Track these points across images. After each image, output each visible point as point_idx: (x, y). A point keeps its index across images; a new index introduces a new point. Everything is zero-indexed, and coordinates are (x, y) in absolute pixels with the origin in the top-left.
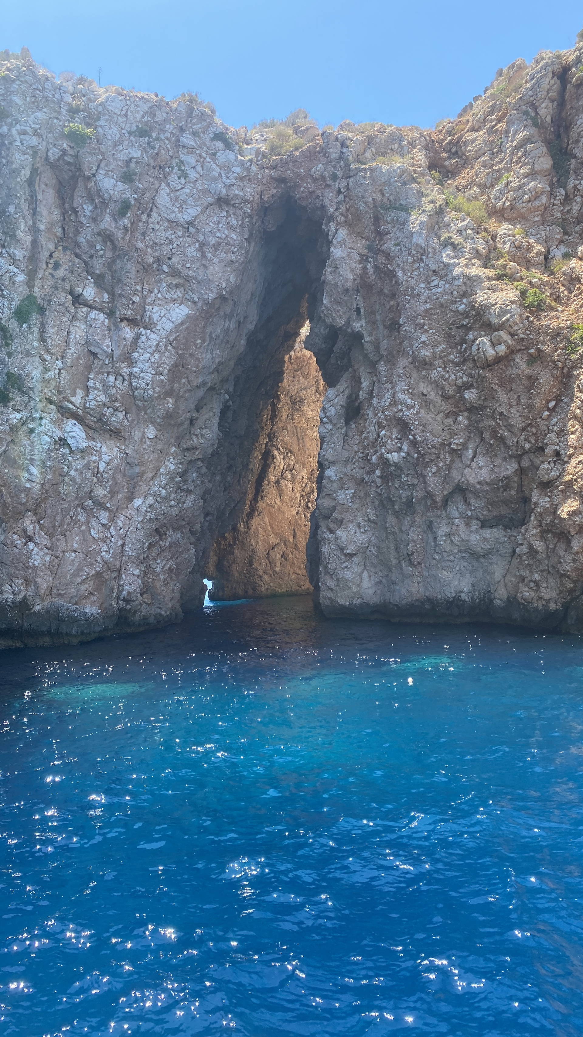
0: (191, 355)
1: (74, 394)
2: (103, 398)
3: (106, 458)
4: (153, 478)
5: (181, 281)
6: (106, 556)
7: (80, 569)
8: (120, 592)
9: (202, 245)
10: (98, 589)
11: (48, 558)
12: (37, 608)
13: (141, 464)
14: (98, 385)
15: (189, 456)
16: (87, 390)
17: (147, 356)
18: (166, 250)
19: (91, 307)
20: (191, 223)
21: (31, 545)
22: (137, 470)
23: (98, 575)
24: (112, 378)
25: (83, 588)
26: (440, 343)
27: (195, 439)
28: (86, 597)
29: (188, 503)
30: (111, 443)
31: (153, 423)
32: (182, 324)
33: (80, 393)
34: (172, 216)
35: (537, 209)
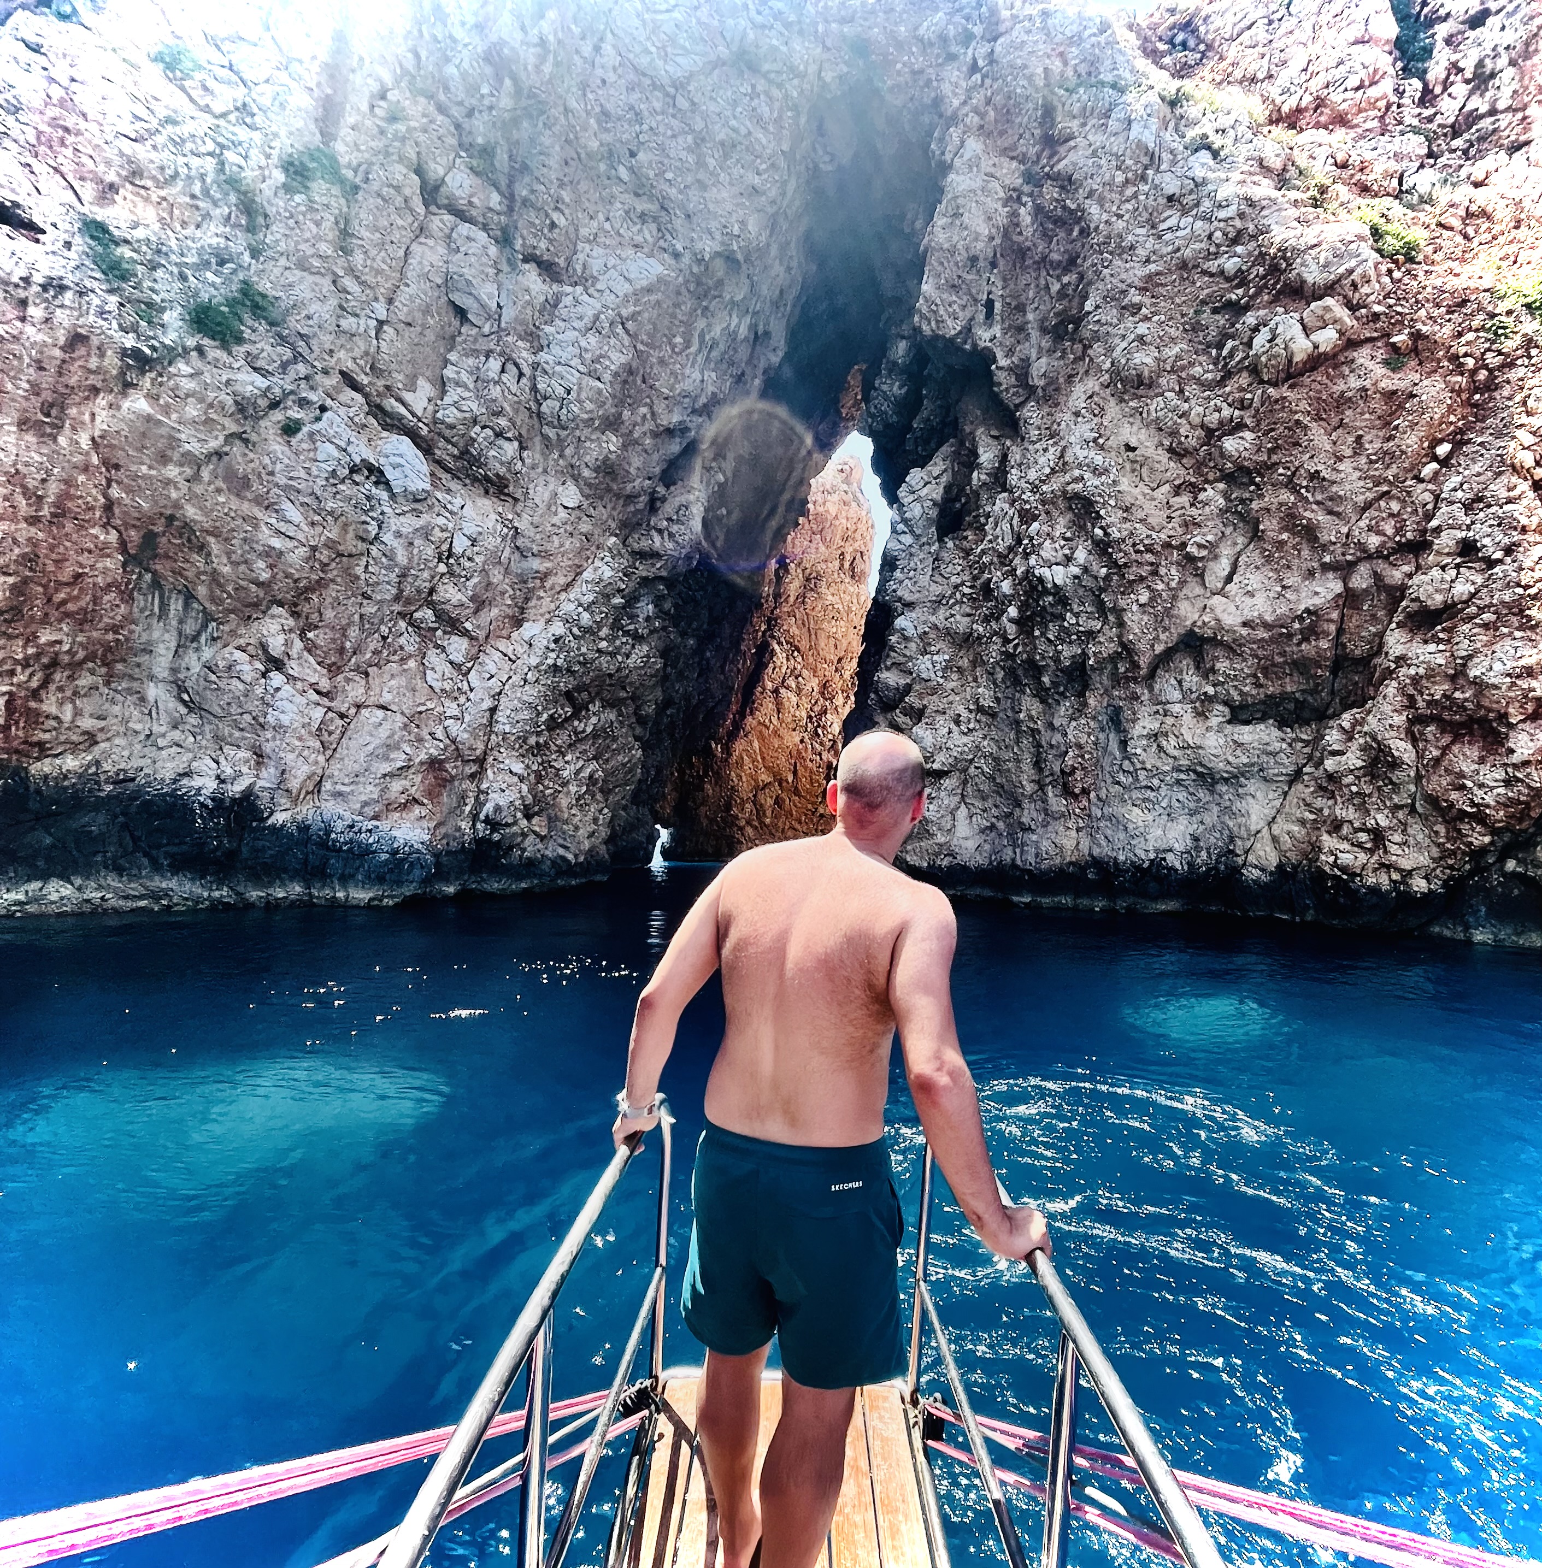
0: (662, 362)
1: (412, 387)
2: (474, 406)
3: (470, 529)
4: (567, 587)
5: (653, 207)
6: (455, 728)
7: (391, 746)
8: (479, 804)
9: (700, 140)
10: (431, 794)
11: (318, 713)
12: (280, 818)
13: (544, 555)
14: (464, 377)
15: (643, 570)
16: (442, 385)
17: (571, 335)
18: (626, 132)
19: (461, 215)
20: (679, 85)
21: (277, 679)
22: (536, 564)
23: (434, 764)
24: (494, 365)
25: (397, 786)
26: (1173, 340)
27: (657, 539)
28: (404, 807)
29: (635, 660)
30: (486, 504)
31: (576, 478)
32: (649, 290)
33: (425, 389)
34: (644, 61)
35: (1373, 105)
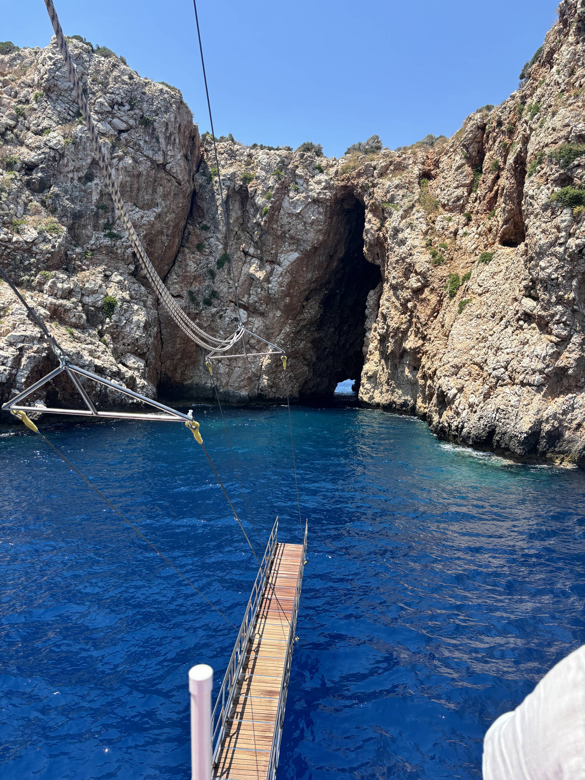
0: (300, 276)
1: (244, 297)
2: (256, 299)
3: (256, 326)
4: (278, 335)
5: (295, 241)
6: (253, 370)
7: (241, 375)
8: (259, 386)
9: (305, 223)
10: (249, 384)
11: (227, 370)
12: (221, 390)
13: (273, 328)
14: (254, 293)
15: (302, 323)
16: (250, 295)
17: (276, 279)
18: (287, 228)
19: (253, 257)
20: (299, 214)
21: (220, 364)
22: (271, 331)
23: (249, 378)
24: (259, 290)
25: (242, 383)
27: (305, 315)
28: (244, 387)
30: (260, 318)
31: (280, 309)
32: (295, 262)
33: (246, 296)
34: (290, 212)
35: (458, 206)
